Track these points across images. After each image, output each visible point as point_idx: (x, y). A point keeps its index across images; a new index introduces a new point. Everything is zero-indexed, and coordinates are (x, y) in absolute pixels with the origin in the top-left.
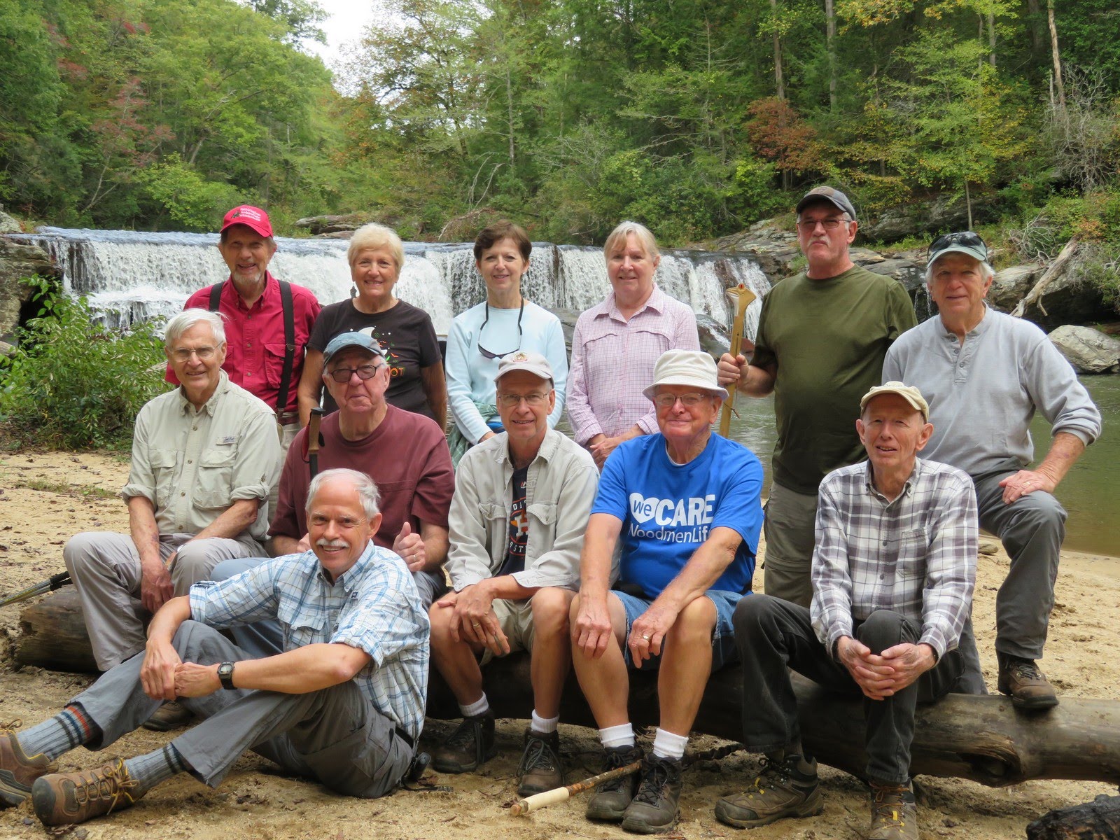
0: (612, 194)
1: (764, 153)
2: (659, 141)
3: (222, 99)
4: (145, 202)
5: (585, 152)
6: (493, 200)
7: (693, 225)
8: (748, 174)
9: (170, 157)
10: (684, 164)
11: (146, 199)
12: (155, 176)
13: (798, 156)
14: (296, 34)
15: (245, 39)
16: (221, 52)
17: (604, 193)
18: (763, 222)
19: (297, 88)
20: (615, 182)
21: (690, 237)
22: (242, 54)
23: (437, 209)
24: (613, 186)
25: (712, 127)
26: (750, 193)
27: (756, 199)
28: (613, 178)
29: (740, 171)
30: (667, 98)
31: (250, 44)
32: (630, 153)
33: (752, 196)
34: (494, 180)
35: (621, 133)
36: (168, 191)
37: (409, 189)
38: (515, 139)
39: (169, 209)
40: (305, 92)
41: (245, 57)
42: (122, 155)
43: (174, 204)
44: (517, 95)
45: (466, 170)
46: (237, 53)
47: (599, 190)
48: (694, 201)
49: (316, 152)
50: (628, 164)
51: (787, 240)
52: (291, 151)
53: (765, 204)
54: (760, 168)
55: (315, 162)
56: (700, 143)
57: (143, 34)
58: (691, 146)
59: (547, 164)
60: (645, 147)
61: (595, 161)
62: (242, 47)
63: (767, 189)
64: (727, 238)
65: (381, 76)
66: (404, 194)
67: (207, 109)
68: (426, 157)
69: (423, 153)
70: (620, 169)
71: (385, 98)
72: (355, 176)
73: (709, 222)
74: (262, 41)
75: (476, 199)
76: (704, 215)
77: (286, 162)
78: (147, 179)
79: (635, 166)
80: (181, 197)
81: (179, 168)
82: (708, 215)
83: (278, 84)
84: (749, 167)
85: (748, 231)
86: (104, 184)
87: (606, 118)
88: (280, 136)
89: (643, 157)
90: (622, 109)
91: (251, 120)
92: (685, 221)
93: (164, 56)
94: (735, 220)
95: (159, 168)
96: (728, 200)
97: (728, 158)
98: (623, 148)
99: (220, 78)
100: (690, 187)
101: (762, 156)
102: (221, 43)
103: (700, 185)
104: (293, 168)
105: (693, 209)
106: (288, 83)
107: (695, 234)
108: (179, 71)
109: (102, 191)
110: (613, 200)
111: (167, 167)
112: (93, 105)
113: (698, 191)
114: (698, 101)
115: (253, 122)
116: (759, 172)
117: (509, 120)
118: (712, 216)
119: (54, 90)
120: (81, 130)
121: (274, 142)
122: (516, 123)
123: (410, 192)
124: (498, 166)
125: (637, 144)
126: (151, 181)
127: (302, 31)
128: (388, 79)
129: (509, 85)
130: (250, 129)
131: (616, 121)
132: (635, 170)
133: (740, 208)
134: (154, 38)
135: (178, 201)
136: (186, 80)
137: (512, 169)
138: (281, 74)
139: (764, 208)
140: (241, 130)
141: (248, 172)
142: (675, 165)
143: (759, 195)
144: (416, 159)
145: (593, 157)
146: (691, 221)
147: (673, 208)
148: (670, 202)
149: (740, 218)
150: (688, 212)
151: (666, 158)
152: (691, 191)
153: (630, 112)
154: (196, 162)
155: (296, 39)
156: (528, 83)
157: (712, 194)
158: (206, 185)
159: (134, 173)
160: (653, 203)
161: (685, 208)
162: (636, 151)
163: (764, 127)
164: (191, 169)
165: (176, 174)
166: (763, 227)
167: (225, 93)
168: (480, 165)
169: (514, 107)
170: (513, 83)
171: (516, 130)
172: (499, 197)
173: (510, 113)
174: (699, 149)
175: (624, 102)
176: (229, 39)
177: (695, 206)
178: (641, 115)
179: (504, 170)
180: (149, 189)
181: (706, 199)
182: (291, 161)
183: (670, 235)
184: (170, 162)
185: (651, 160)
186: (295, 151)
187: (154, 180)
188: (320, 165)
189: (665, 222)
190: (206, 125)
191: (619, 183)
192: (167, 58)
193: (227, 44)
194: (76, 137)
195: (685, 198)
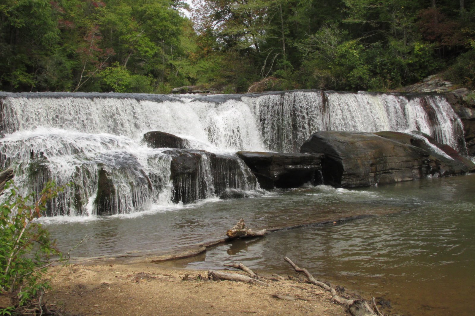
0: (342, 65)
1: (428, 38)
2: (367, 35)
3: (139, 35)
4: (103, 86)
5: (327, 43)
6: (275, 73)
7: (390, 80)
8: (421, 50)
9: (114, 64)
10: (383, 47)
11: (104, 85)
12: (108, 73)
13: (449, 39)
14: (175, 6)
15: (149, 6)
16: (138, 12)
17: (338, 64)
18: (431, 76)
19: (174, 28)
20: (344, 58)
21: (388, 86)
22: (147, 13)
23: (245, 79)
24: (343, 60)
25: (399, 25)
26: (423, 60)
27: (426, 64)
28: (343, 56)
29: (417, 48)
30: (371, 11)
31: (151, 8)
32: (352, 42)
33: (424, 62)
34: (275, 62)
35: (346, 32)
36: (114, 80)
37: (230, 70)
38: (285, 40)
39: (114, 89)
40: (178, 30)
41: (148, 14)
42: (92, 64)
43: (117, 86)
44: (285, 18)
45: (260, 59)
46: (145, 13)
47: (335, 64)
48: (390, 67)
49: (185, 59)
50: (351, 48)
51: (447, 86)
52: (174, 59)
53: (431, 66)
54: (427, 46)
55: (184, 64)
56: (391, 34)
57: (102, 7)
58: (387, 36)
59: (305, 50)
60: (360, 39)
61: (333, 47)
62: (147, 9)
63: (432, 58)
64: (410, 86)
65: (213, 15)
66: (228, 73)
67: (131, 40)
68: (238, 53)
69: (237, 50)
70: (346, 51)
71: (216, 26)
72: (204, 70)
73: (400, 78)
74: (157, 6)
75: (266, 72)
76: (397, 74)
77: (171, 65)
78: (104, 75)
79: (355, 49)
80: (120, 83)
81: (119, 69)
82: (399, 74)
83: (165, 26)
84: (422, 46)
85: (423, 82)
86: (83, 78)
87: (337, 24)
88: (168, 52)
89: (359, 44)
90: (345, 19)
91: (153, 44)
92: (385, 78)
93: (110, 16)
94: (414, 76)
95: (110, 69)
96: (409, 65)
97: (407, 42)
98: (347, 40)
99: (138, 25)
100: (388, 59)
101: (427, 40)
102: (138, 8)
103: (393, 57)
104: (175, 67)
105: (390, 71)
106: (170, 25)
107: (391, 85)
108: (117, 22)
109: (82, 81)
110: (343, 69)
111: (113, 69)
112: (79, 42)
113: (393, 61)
114: (390, 11)
115: (154, 45)
116: (427, 48)
117: (282, 31)
118: (401, 75)
119: (54, 32)
120: (73, 53)
121: (165, 55)
122: (286, 31)
123: (231, 71)
124: (277, 55)
125: (354, 38)
126: (106, 76)
127: (178, 4)
128: (218, 16)
129: (281, 12)
130: (152, 48)
131: (342, 26)
132: (355, 51)
133: (417, 70)
134: (107, 9)
135: (119, 85)
136: (120, 27)
137: (285, 55)
138: (166, 21)
139: (431, 69)
140: (147, 49)
141: (154, 70)
142: (378, 47)
143: (428, 61)
144: (233, 54)
145: (331, 45)
146: (389, 78)
147: (378, 71)
148: (376, 68)
149: (417, 75)
150: (387, 73)
151: (372, 44)
152: (388, 61)
153: (350, 20)
154: (127, 65)
155: (175, 8)
156: (290, 12)
157: (400, 62)
158: (132, 76)
159: (98, 72)
160: (366, 69)
161: (386, 71)
162: (355, 41)
163: (427, 24)
164: (124, 69)
165: (118, 72)
166: (431, 79)
167: (140, 32)
168: (267, 55)
169: (284, 23)
170: (283, 11)
171: (285, 35)
172: (278, 71)
173: (283, 27)
174: (391, 38)
175: (346, 15)
176: (141, 6)
177: (391, 69)
178: (357, 21)
179: (280, 57)
180: (105, 80)
181: (397, 65)
182: (174, 64)
183: (377, 86)
184: (115, 66)
185: (363, 45)
186: (175, 59)
187: (107, 75)
188: (186, 65)
189: (374, 79)
190: (131, 48)
191: (347, 59)
192: (112, 17)
193: (140, 9)
194: (70, 56)
195: (385, 65)
